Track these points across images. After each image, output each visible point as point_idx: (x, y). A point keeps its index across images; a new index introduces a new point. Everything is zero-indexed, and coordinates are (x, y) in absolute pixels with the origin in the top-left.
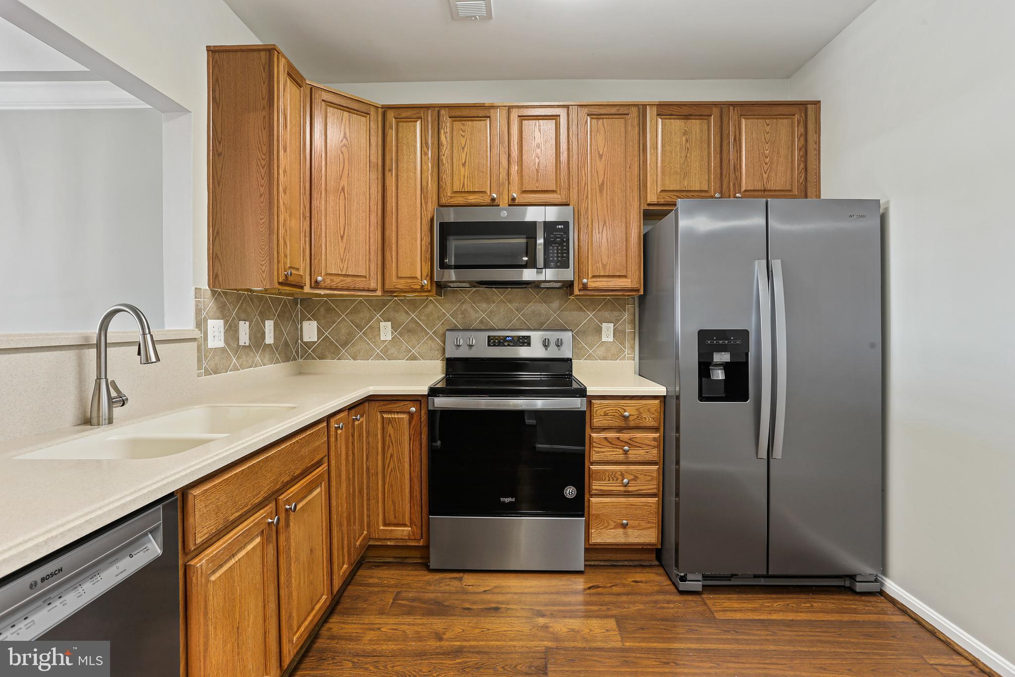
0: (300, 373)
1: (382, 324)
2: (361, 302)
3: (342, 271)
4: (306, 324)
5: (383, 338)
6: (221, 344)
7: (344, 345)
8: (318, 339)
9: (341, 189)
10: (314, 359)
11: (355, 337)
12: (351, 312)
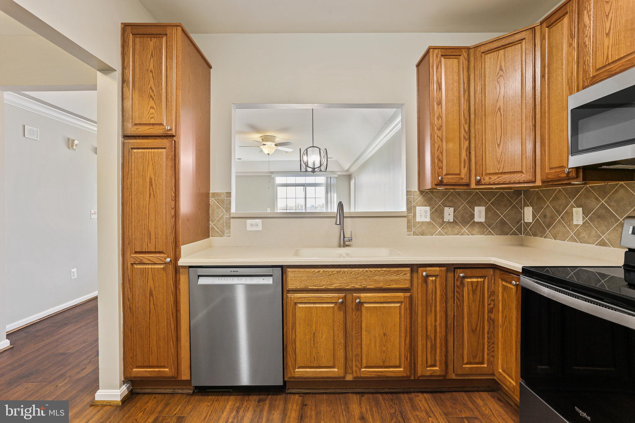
0: (522, 245)
1: (575, 210)
2: (560, 191)
3: (499, 170)
4: (526, 209)
5: (575, 222)
6: (428, 219)
7: (548, 226)
8: (533, 220)
9: (497, 109)
10: (530, 235)
11: (555, 220)
12: (553, 200)
